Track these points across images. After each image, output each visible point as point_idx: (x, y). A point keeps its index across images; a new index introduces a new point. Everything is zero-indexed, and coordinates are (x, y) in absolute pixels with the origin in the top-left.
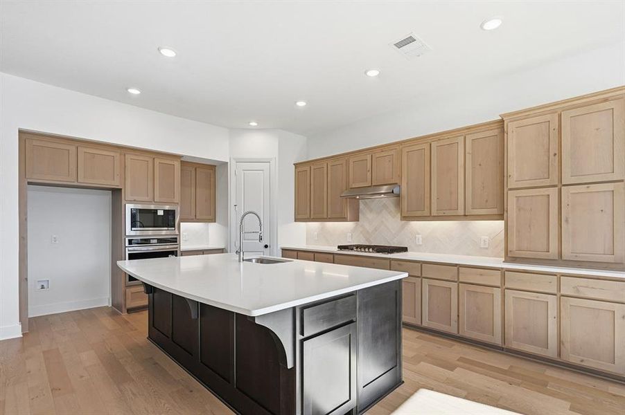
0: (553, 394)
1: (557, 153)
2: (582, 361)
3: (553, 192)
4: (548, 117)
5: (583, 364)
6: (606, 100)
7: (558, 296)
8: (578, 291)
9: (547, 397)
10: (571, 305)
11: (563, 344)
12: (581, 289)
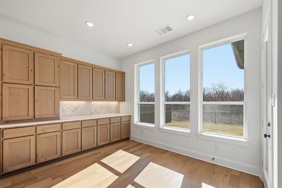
0: (42, 179)
1: (32, 70)
2: (46, 159)
3: (31, 88)
4: (28, 52)
5: (46, 160)
6: (52, 55)
7: (35, 135)
8: (44, 131)
9: (41, 182)
10: (41, 138)
11: (38, 156)
12: (45, 130)
